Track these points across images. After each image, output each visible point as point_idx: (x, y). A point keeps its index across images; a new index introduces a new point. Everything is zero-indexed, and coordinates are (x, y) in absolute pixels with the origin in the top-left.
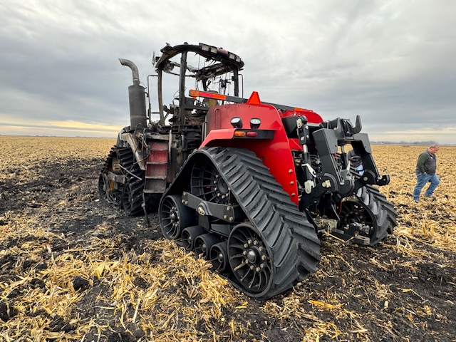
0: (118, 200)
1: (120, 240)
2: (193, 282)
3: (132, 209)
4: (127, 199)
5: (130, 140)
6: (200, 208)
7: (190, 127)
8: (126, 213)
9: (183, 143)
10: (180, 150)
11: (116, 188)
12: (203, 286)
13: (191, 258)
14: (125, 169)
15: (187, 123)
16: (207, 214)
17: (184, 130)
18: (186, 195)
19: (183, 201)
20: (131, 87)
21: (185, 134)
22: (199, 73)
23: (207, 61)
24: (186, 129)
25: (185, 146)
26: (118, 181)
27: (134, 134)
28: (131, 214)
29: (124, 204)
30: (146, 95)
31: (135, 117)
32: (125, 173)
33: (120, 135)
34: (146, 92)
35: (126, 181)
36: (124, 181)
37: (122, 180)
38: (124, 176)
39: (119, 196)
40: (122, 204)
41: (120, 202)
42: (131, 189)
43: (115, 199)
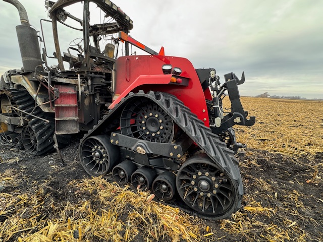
1: (42, 191)
2: (151, 221)
3: (38, 149)
4: (30, 140)
5: (25, 82)
6: (139, 148)
7: (96, 73)
8: (29, 153)
9: (90, 87)
10: (87, 93)
11: (12, 130)
12: (166, 223)
13: (129, 192)
14: (23, 111)
15: (92, 69)
16: (148, 152)
17: (90, 75)
18: (116, 136)
19: (112, 141)
20: (18, 27)
21: (92, 79)
23: (106, 16)
24: (93, 75)
25: (92, 90)
26: (12, 123)
27: (30, 76)
28: (37, 155)
29: (24, 145)
30: (39, 39)
31: (27, 59)
32: (24, 115)
33: (5, 78)
34: (38, 35)
35: (26, 123)
36: (22, 123)
37: (20, 122)
38: (21, 118)
39: (17, 138)
40: (22, 145)
41: (18, 143)
42: (34, 131)
43: (11, 141)
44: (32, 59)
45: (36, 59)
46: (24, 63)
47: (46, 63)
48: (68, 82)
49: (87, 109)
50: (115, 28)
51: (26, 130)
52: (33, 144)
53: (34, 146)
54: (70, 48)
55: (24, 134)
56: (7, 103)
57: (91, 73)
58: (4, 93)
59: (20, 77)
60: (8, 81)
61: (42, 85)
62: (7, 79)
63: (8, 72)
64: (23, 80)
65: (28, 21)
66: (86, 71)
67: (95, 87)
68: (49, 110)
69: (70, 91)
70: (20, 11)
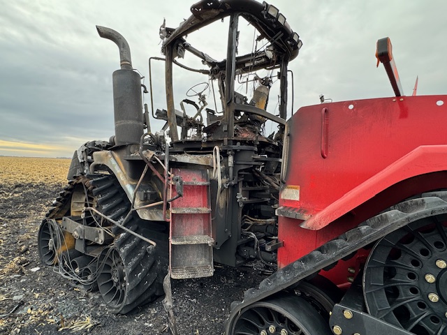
0: (84, 274)
3: (126, 301)
5: (113, 162)
7: (243, 142)
9: (231, 170)
15: (235, 135)
17: (234, 147)
20: (116, 73)
21: (236, 154)
22: (217, 67)
24: (238, 146)
25: (234, 175)
26: (86, 238)
27: (124, 152)
28: (123, 312)
29: (100, 285)
30: (142, 89)
31: (124, 122)
32: (106, 223)
33: (79, 154)
34: (142, 83)
35: (109, 240)
36: (101, 240)
37: (98, 236)
38: (102, 229)
39: (88, 267)
40: (96, 283)
41: (89, 278)
42: (123, 260)
43: (77, 270)
44: (130, 122)
45: (136, 123)
46: (117, 129)
47: (148, 128)
48: (194, 162)
49: (222, 216)
50: (263, 60)
51: (108, 255)
52: (115, 285)
53: (115, 288)
54: (184, 101)
55: (104, 262)
56: (80, 198)
57: (235, 142)
58: (80, 181)
59: (107, 155)
60: (83, 159)
61: (149, 167)
62: (82, 157)
63: (85, 145)
64: (112, 159)
65: (131, 63)
66: (226, 139)
67: (240, 171)
68: (151, 216)
69: (196, 179)
70: (122, 49)
